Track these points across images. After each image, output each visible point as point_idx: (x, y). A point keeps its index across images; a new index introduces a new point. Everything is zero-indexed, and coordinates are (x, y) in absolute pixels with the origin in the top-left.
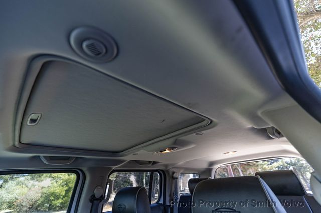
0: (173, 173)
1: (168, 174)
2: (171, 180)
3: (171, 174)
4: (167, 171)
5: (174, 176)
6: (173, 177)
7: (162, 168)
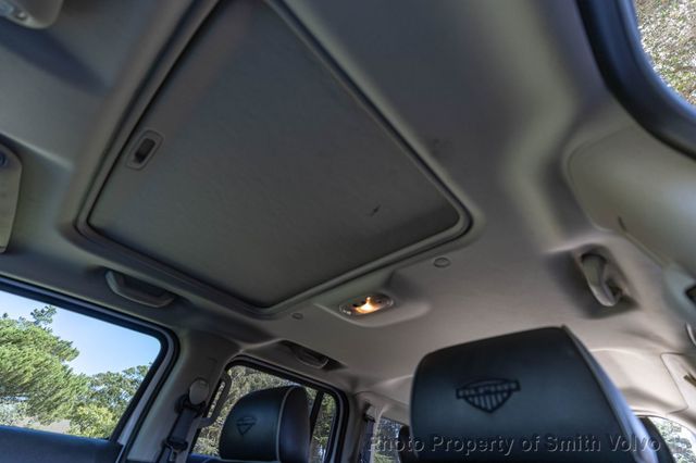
0: (367, 406)
1: (356, 403)
2: (359, 420)
3: (361, 406)
4: (355, 397)
5: (369, 412)
6: (364, 415)
7: (344, 385)
